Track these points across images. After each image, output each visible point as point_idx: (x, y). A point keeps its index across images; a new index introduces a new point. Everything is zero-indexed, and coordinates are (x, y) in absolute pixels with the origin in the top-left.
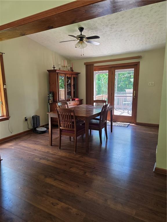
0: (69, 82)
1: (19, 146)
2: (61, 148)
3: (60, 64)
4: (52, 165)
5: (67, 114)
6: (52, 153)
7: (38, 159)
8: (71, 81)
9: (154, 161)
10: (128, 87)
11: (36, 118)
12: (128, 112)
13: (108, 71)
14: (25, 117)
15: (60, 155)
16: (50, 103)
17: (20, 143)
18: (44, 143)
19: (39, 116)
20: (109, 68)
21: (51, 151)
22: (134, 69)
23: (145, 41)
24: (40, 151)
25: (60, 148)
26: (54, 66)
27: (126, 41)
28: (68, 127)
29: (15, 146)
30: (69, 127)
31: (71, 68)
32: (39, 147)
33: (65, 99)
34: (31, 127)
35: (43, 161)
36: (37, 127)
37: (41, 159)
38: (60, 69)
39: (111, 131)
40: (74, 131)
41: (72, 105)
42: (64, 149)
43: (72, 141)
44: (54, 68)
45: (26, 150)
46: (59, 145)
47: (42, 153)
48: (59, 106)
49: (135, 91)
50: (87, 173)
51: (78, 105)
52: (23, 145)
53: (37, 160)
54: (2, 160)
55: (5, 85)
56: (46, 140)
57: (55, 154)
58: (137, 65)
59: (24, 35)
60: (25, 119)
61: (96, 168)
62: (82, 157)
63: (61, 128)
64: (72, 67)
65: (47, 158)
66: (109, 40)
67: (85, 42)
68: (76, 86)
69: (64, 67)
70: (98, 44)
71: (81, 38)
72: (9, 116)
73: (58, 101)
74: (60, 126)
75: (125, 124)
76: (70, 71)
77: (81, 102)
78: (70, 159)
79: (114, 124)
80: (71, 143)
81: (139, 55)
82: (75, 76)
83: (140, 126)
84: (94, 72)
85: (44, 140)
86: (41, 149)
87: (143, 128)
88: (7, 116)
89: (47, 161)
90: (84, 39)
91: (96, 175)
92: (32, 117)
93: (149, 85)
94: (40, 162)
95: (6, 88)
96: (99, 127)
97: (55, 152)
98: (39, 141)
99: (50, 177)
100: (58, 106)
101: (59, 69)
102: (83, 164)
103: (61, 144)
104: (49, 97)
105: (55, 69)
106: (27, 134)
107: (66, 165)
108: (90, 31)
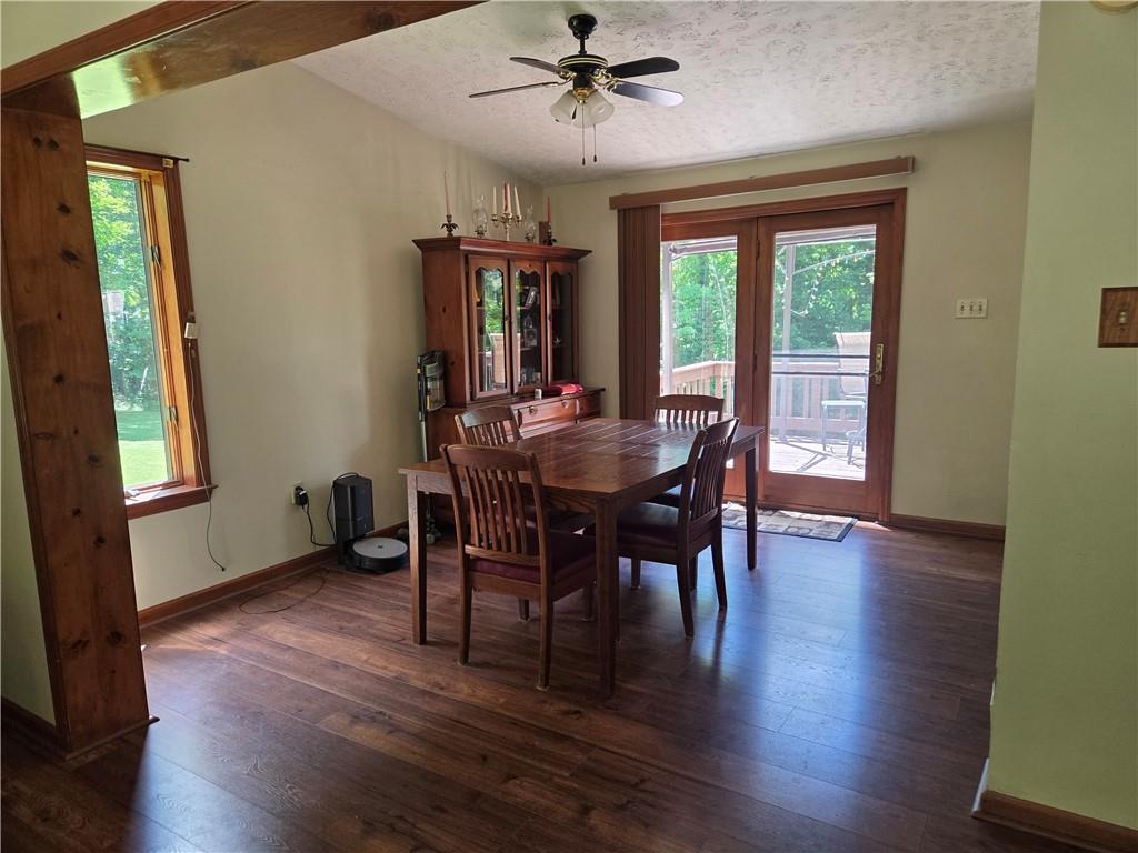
0: (530, 302)
1: (258, 639)
2: (473, 656)
3: (481, 205)
4: (411, 759)
5: (500, 477)
6: (420, 684)
7: (347, 720)
8: (539, 293)
9: (982, 751)
10: (855, 314)
11: (353, 489)
12: (850, 454)
13: (734, 240)
14: (297, 482)
15: (460, 697)
16: (426, 412)
17: (263, 622)
18: (387, 627)
19: (369, 482)
20: (742, 221)
21: (414, 673)
22: (874, 227)
23: (931, 77)
24: (360, 674)
25: (465, 660)
26: (449, 217)
27: (827, 79)
28: (504, 546)
29: (234, 642)
30: (509, 550)
31: (544, 227)
32: (354, 652)
33: (508, 390)
34: (327, 538)
35: (365, 735)
36: (360, 538)
37: (356, 719)
38: (480, 233)
39: (751, 564)
40: (538, 569)
41: (542, 422)
42: (485, 665)
43: (534, 620)
44: (450, 227)
45: (287, 667)
46: (459, 639)
47: (365, 684)
48: (469, 431)
49: (881, 348)
50: (594, 814)
51: (576, 418)
52: (278, 637)
53: (335, 723)
54: (156, 720)
55: (192, 320)
56: (398, 608)
57: (436, 691)
58: (892, 204)
59: (249, 65)
60: (297, 495)
61: (648, 786)
62: (576, 712)
63: (469, 549)
64: (546, 220)
65: (390, 718)
66: (734, 75)
67: (603, 91)
68: (567, 320)
69: (505, 220)
70: (676, 99)
71: (582, 73)
72: (209, 482)
73: (472, 399)
74: (467, 541)
75: (829, 524)
76: (537, 241)
77: (592, 404)
78: (515, 723)
79: (764, 521)
80: (527, 627)
81: (903, 152)
82: (560, 267)
83: (909, 536)
84: (662, 243)
85: (388, 610)
86: (366, 661)
87: (927, 546)
88: (199, 483)
89: (390, 732)
90: (600, 79)
91: (647, 826)
92: (334, 482)
93: (959, 315)
94: (351, 737)
95: (196, 340)
96: (676, 548)
97: (439, 679)
98: (359, 617)
99: (393, 829)
100: (461, 429)
101: (476, 235)
102: (580, 757)
103: (473, 636)
104: (422, 378)
105: (455, 233)
106: (306, 576)
107: (485, 758)
108: (630, 34)
